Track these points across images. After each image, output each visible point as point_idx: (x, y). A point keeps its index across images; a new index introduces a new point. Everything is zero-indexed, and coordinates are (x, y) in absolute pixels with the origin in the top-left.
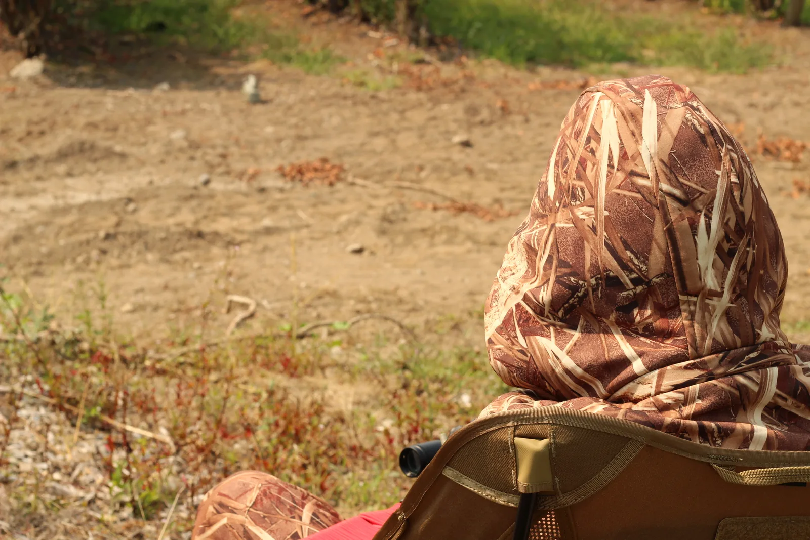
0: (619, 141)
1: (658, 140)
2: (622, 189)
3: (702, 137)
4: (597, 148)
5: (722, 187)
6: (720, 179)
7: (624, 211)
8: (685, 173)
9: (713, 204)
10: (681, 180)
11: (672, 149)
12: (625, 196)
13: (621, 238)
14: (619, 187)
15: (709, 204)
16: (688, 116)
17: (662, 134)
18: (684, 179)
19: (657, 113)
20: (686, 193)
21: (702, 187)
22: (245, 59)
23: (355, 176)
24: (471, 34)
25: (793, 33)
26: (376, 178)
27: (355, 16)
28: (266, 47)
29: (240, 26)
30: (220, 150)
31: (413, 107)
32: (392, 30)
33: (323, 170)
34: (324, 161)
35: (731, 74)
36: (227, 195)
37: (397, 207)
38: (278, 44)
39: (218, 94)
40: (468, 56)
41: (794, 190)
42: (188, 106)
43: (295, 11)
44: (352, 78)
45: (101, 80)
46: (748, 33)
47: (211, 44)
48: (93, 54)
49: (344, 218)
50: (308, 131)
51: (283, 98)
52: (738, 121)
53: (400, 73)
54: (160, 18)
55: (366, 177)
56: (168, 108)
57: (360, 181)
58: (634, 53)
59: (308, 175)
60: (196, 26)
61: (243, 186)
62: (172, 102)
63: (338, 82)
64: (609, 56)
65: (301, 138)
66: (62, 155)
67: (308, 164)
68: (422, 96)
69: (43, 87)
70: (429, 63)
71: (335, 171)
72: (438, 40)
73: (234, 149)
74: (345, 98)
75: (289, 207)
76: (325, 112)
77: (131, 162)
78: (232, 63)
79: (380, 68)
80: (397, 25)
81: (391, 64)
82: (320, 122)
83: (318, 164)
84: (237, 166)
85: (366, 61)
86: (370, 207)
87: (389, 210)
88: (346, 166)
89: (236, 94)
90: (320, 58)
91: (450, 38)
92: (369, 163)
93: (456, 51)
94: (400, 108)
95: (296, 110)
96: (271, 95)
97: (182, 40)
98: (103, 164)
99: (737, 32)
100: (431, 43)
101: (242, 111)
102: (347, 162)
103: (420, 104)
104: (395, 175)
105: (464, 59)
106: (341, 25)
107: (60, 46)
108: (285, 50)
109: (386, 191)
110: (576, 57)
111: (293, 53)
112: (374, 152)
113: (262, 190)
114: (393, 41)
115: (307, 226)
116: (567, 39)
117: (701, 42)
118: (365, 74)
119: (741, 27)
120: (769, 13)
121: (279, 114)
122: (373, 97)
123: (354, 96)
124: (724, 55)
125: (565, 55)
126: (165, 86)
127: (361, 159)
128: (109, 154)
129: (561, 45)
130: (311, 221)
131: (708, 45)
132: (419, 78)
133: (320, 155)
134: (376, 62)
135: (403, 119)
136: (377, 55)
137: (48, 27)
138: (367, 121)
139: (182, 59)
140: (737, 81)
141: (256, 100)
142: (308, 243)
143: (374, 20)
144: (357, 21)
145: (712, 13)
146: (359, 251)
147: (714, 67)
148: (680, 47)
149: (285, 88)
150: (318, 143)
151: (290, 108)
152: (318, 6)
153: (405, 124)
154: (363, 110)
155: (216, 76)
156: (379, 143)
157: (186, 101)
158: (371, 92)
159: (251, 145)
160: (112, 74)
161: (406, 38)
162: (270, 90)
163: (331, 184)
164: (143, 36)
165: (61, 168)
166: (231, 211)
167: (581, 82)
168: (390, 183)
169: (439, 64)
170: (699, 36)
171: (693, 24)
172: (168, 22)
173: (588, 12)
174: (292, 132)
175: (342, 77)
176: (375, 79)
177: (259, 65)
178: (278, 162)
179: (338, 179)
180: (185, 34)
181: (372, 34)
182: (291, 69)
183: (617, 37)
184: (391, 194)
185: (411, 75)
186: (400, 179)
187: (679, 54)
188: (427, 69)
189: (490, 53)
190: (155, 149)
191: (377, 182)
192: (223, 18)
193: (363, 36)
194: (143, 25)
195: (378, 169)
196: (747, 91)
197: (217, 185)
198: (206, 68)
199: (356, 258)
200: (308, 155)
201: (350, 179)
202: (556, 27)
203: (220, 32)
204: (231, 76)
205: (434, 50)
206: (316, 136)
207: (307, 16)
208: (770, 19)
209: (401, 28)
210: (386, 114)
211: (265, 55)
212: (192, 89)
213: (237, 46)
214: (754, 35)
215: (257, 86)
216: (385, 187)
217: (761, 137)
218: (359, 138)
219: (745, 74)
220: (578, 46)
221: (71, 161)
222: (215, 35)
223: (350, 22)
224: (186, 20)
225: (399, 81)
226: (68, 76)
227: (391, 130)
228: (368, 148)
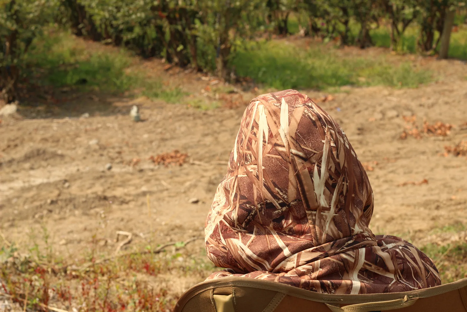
0: (268, 127)
1: (289, 126)
2: (271, 154)
3: (314, 122)
4: (257, 132)
5: (326, 150)
6: (325, 145)
7: (272, 166)
8: (305, 143)
9: (322, 159)
10: (303, 147)
11: (297, 130)
12: (272, 158)
13: (272, 181)
14: (269, 153)
15: (319, 159)
16: (306, 111)
17: (291, 122)
18: (304, 146)
19: (289, 111)
20: (305, 154)
21: (315, 150)
22: (132, 97)
23: (194, 160)
24: (260, 74)
25: (444, 62)
26: (207, 160)
27: (195, 68)
28: (144, 89)
29: (130, 78)
30: (117, 150)
31: (228, 118)
32: (215, 75)
33: (176, 157)
34: (177, 152)
35: (409, 88)
36: (121, 175)
37: (218, 176)
38: (151, 87)
39: (116, 118)
40: (258, 88)
41: (445, 152)
42: (99, 126)
43: (159, 67)
44: (193, 104)
45: (50, 114)
46: (418, 64)
47: (113, 89)
48: (46, 99)
49: (188, 184)
50: (168, 136)
51: (154, 118)
52: (413, 115)
53: (221, 99)
54: (84, 76)
55: (200, 160)
56: (88, 127)
57: (197, 162)
58: (354, 80)
59: (168, 161)
60: (104, 80)
61: (130, 169)
62: (90, 124)
63: (185, 106)
64: (339, 82)
65: (164, 140)
66: (27, 158)
67: (167, 154)
68: (232, 111)
69: (17, 119)
70: (236, 93)
71: (183, 157)
72: (241, 80)
73: (125, 149)
74: (189, 115)
75: (157, 179)
76: (177, 124)
77: (67, 159)
78: (125, 100)
79: (209, 98)
80: (217, 72)
81: (215, 95)
82: (174, 130)
83: (173, 154)
84: (127, 158)
85: (201, 94)
86: (203, 177)
87: (213, 178)
88: (189, 154)
89: (127, 117)
90: (175, 93)
91: (248, 78)
92: (202, 151)
93: (252, 85)
94: (220, 119)
95: (161, 124)
96: (147, 116)
97: (96, 88)
98: (51, 161)
99: (411, 64)
100: (237, 81)
101: (130, 126)
102: (190, 152)
103: (232, 116)
104: (217, 158)
105: (256, 89)
106: (186, 74)
107: (27, 96)
108: (154, 90)
109: (212, 167)
110: (320, 84)
111: (159, 92)
112: (205, 145)
113: (141, 171)
114: (215, 82)
115: (167, 190)
116: (314, 74)
117: (391, 71)
118: (200, 101)
119: (414, 61)
120: (430, 52)
121: (151, 127)
122: (205, 114)
123: (194, 114)
124: (404, 78)
125: (314, 83)
126: (87, 115)
127: (198, 150)
128: (55, 155)
129: (312, 78)
130: (169, 187)
131: (395, 73)
132: (231, 102)
133: (174, 149)
134: (206, 94)
135: (222, 125)
136: (207, 90)
137: (20, 85)
138: (201, 128)
139: (96, 99)
140: (412, 92)
141: (138, 119)
142: (167, 199)
143: (205, 70)
144: (195, 71)
145: (398, 54)
146: (196, 202)
147: (399, 84)
148: (380, 75)
149: (155, 112)
150: (174, 142)
151: (157, 123)
152: (173, 64)
153: (223, 128)
154: (199, 122)
155: (116, 107)
156: (208, 140)
157: (98, 123)
158: (203, 111)
159: (135, 145)
160: (57, 110)
161: (223, 79)
162: (146, 113)
163: (181, 165)
164: (74, 87)
165: (27, 165)
166: (123, 184)
167: (323, 98)
168: (214, 162)
169: (242, 93)
170: (390, 68)
171: (386, 61)
172: (88, 78)
173: (327, 58)
174: (159, 137)
175: (187, 104)
176: (206, 103)
177: (140, 100)
178: (151, 154)
179: (185, 162)
180: (98, 85)
181: (204, 78)
182: (158, 101)
183: (343, 72)
184: (215, 168)
185: (226, 100)
186: (219, 160)
187: (379, 78)
188: (236, 96)
189: (271, 85)
190: (80, 151)
191: (207, 162)
192: (119, 74)
193: (199, 79)
194: (74, 81)
195: (207, 155)
196: (419, 97)
197: (116, 170)
198: (110, 104)
199: (195, 206)
200: (168, 149)
201: (191, 161)
202: (309, 68)
203: (118, 82)
204: (124, 107)
205: (239, 85)
206: (172, 138)
207: (167, 70)
208: (431, 56)
209: (220, 74)
210: (212, 123)
211: (144, 94)
212: (101, 116)
213: (127, 90)
214: (421, 65)
215: (138, 112)
216: (211, 165)
217: (425, 123)
218: (197, 137)
219: (417, 88)
220: (322, 78)
221: (32, 161)
222: (115, 84)
223: (191, 72)
224: (99, 77)
225: (219, 104)
226: (32, 112)
227: (215, 132)
228: (202, 143)
